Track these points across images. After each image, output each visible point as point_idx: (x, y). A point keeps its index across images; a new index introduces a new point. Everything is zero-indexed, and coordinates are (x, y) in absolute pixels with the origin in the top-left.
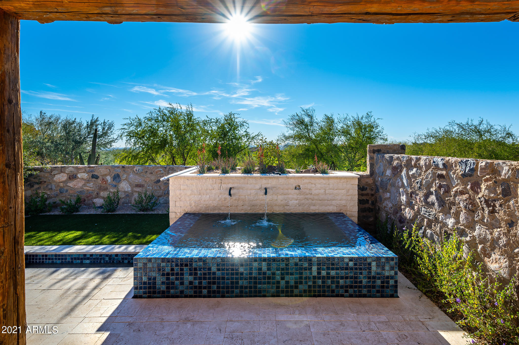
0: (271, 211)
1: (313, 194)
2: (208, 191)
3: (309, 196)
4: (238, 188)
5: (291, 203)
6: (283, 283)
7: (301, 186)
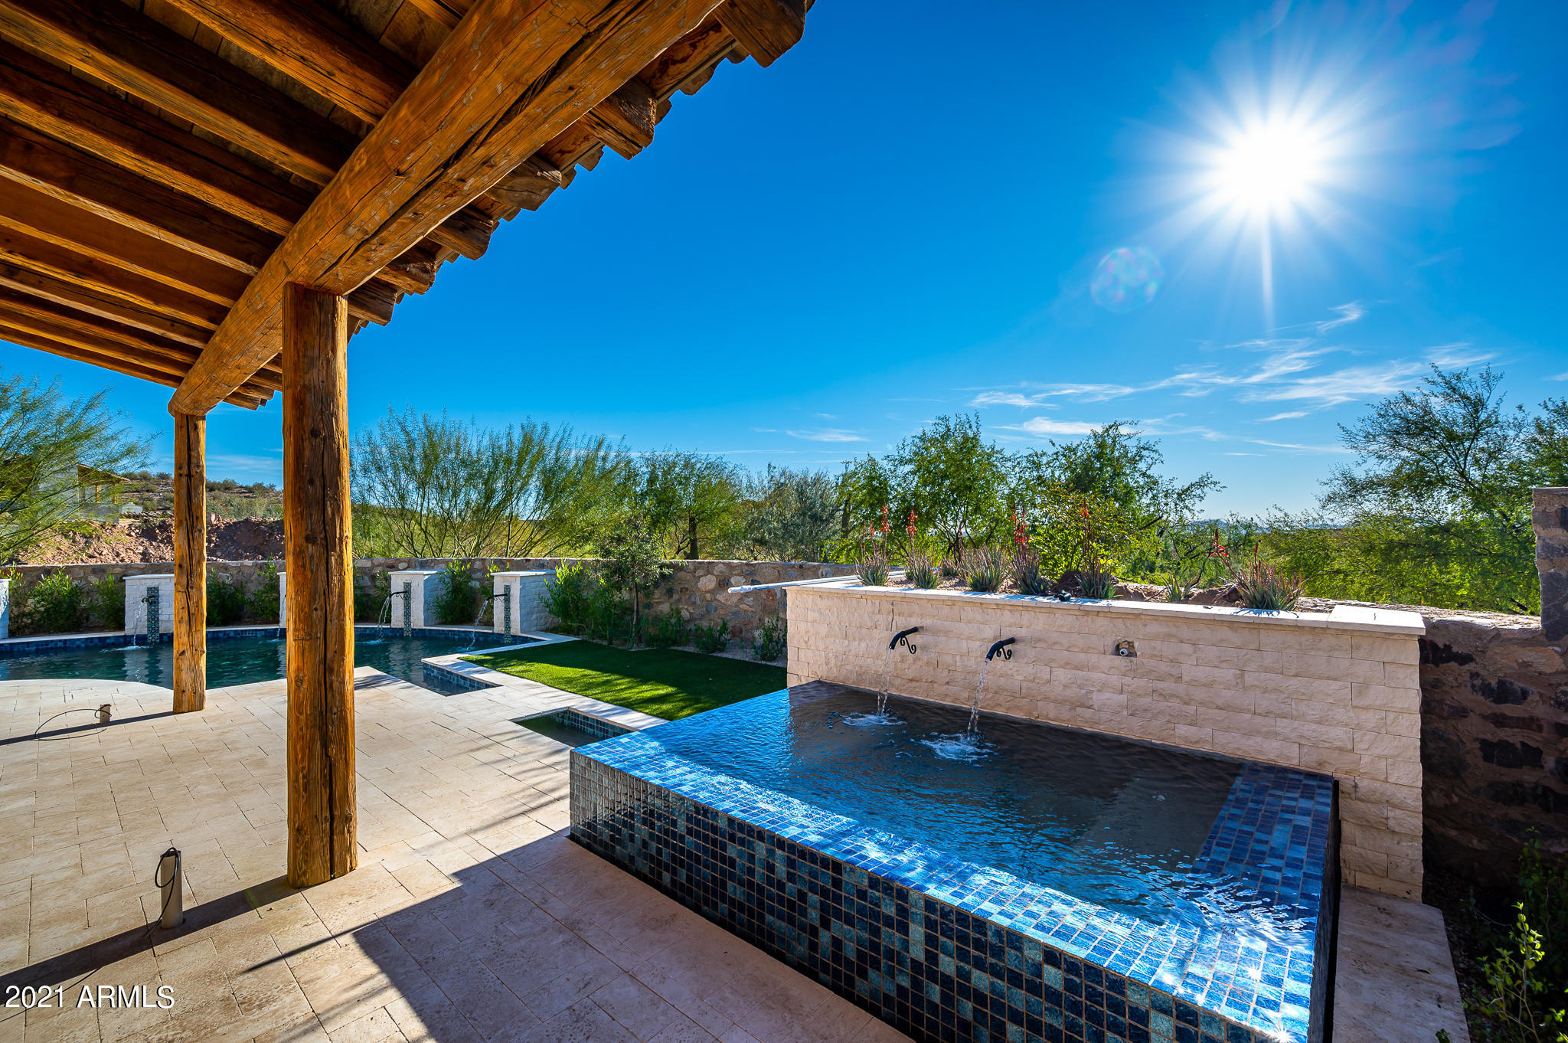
0: (1030, 713)
1: (1185, 678)
2: (864, 631)
3: (1167, 686)
4: (935, 632)
5: (1097, 699)
6: (825, 938)
7: (1136, 645)
